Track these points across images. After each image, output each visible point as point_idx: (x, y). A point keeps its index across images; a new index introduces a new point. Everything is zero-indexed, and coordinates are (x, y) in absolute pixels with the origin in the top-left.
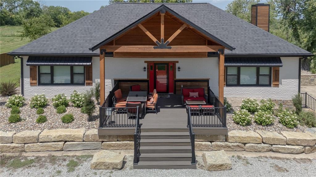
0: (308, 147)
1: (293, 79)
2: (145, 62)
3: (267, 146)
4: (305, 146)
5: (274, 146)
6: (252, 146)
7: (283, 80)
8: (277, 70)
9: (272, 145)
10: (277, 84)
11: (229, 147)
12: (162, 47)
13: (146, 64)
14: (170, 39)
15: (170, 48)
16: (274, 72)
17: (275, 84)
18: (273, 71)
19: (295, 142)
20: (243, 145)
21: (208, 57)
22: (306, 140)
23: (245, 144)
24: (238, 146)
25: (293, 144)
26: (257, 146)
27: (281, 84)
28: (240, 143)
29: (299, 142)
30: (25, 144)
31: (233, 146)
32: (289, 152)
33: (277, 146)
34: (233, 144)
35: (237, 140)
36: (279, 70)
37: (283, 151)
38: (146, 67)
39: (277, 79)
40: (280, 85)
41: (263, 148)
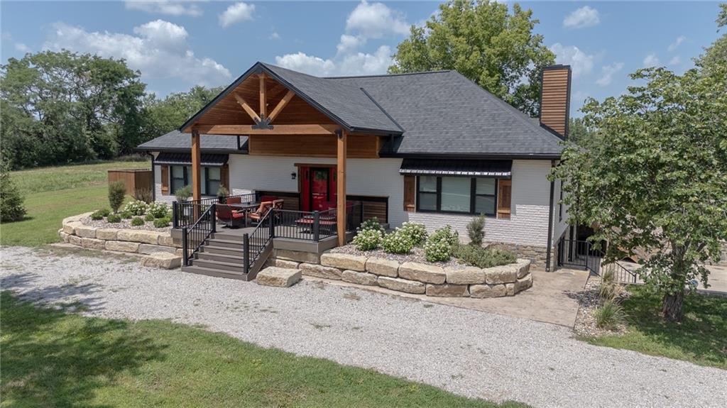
0: (430, 285)
1: (538, 205)
2: (296, 165)
3: (370, 277)
4: (426, 283)
5: (380, 277)
6: (350, 273)
7: (518, 206)
8: (506, 186)
9: (379, 275)
10: (505, 214)
11: (320, 272)
12: (261, 126)
13: (297, 168)
14: (272, 115)
15: (272, 128)
16: (502, 191)
17: (503, 213)
18: (500, 188)
19: (410, 275)
20: (339, 272)
21: (381, 157)
22: (426, 273)
23: (343, 270)
24: (331, 271)
25: (406, 277)
26: (356, 274)
27: (515, 213)
28: (335, 268)
29: (416, 274)
30: (106, 240)
31: (324, 270)
32: (399, 288)
33: (384, 277)
34: (325, 268)
35: (331, 263)
36: (510, 187)
37: (390, 286)
38: (296, 172)
39: (507, 203)
40: (512, 216)
41: (365, 279)
